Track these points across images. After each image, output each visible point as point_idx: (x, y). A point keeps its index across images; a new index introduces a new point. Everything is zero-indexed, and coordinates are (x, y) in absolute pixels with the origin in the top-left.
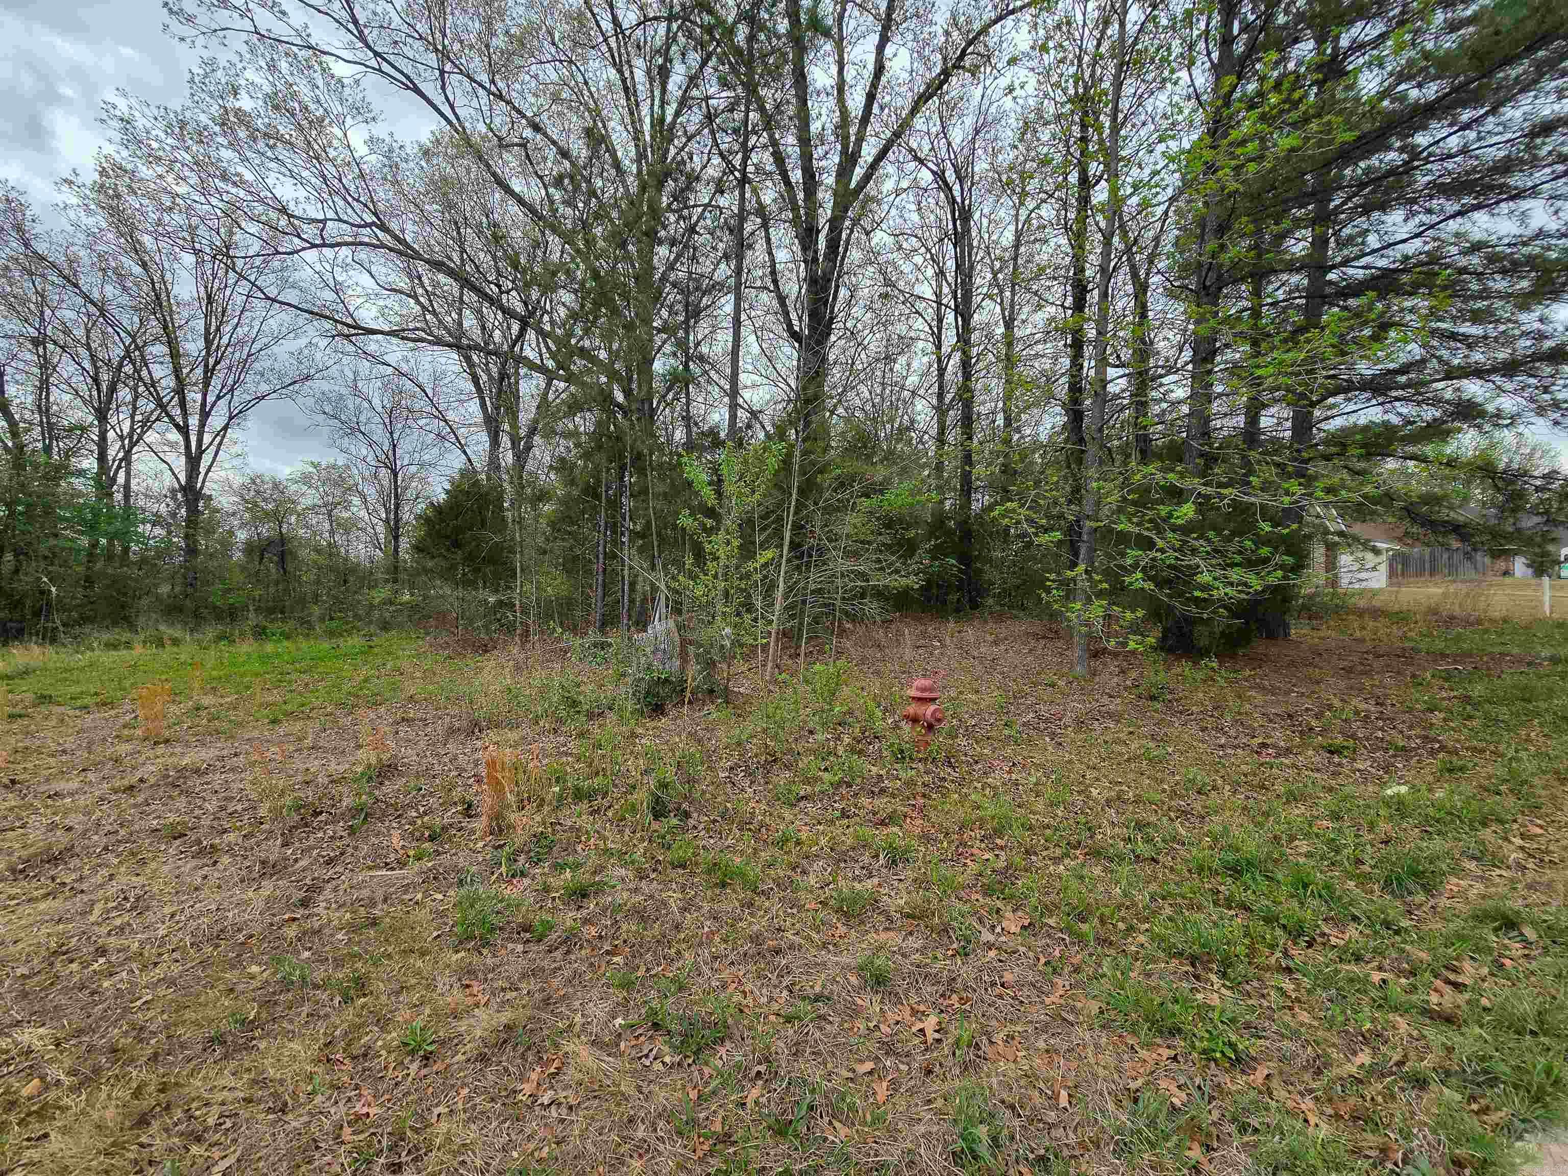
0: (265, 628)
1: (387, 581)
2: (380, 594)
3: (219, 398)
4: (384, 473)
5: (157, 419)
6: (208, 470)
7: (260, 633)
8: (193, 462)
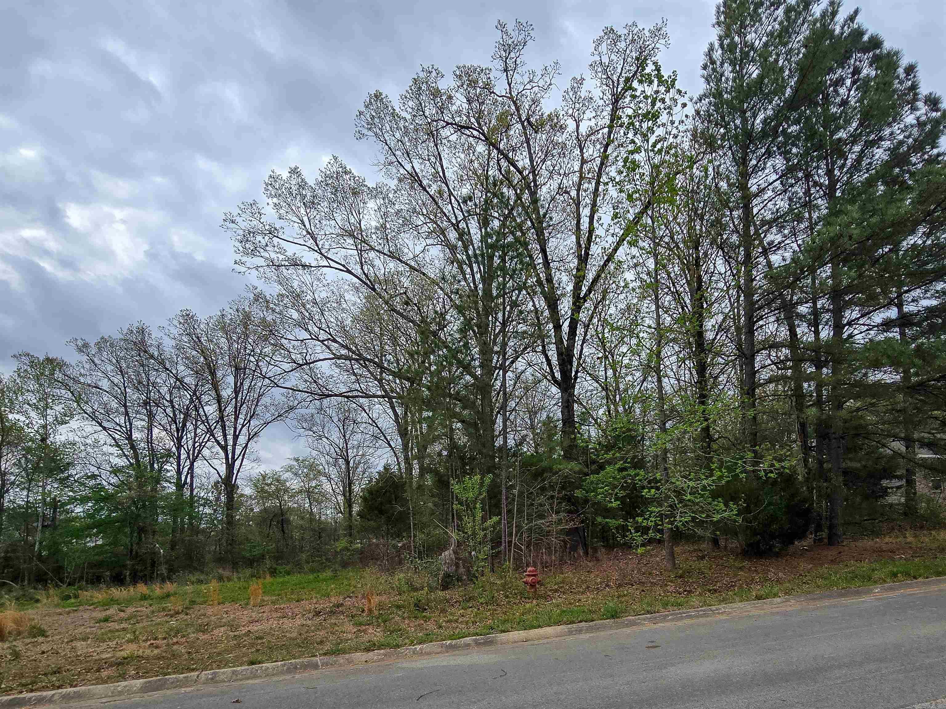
0: (275, 569)
1: (345, 535)
2: (342, 544)
3: (243, 426)
4: (341, 461)
5: (208, 440)
6: (238, 471)
7: (273, 572)
8: (230, 467)
